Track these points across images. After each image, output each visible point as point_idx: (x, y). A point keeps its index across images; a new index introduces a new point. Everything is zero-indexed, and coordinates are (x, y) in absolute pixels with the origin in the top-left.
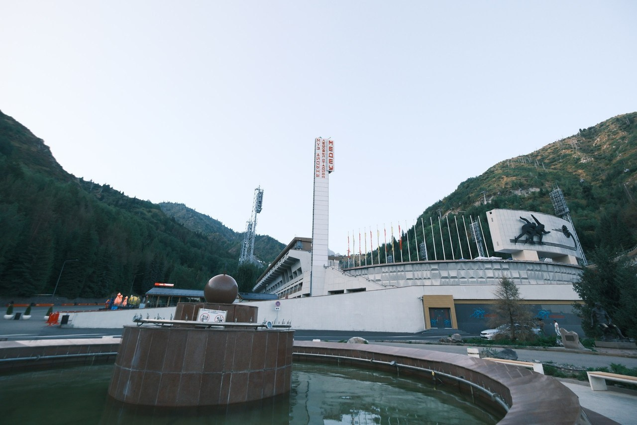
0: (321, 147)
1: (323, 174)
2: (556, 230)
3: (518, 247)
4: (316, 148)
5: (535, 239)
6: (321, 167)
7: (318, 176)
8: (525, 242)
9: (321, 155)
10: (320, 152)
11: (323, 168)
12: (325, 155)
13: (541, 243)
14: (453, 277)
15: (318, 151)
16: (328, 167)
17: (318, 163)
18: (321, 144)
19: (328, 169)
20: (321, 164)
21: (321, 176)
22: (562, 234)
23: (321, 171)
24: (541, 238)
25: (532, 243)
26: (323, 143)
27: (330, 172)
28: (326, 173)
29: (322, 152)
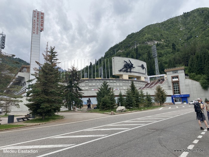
0: (36, 16)
1: (37, 32)
2: (139, 66)
3: (121, 73)
4: (33, 16)
5: (129, 70)
6: (36, 28)
7: (34, 33)
8: (124, 71)
9: (36, 21)
10: (36, 19)
11: (37, 29)
12: (39, 21)
13: (130, 72)
14: (93, 86)
15: (34, 18)
16: (40, 28)
17: (34, 25)
18: (36, 14)
19: (40, 29)
20: (36, 26)
21: (36, 33)
22: (141, 68)
23: (36, 30)
24: (131, 70)
25: (127, 72)
26: (38, 14)
27: (41, 31)
28: (39, 31)
29: (37, 19)
